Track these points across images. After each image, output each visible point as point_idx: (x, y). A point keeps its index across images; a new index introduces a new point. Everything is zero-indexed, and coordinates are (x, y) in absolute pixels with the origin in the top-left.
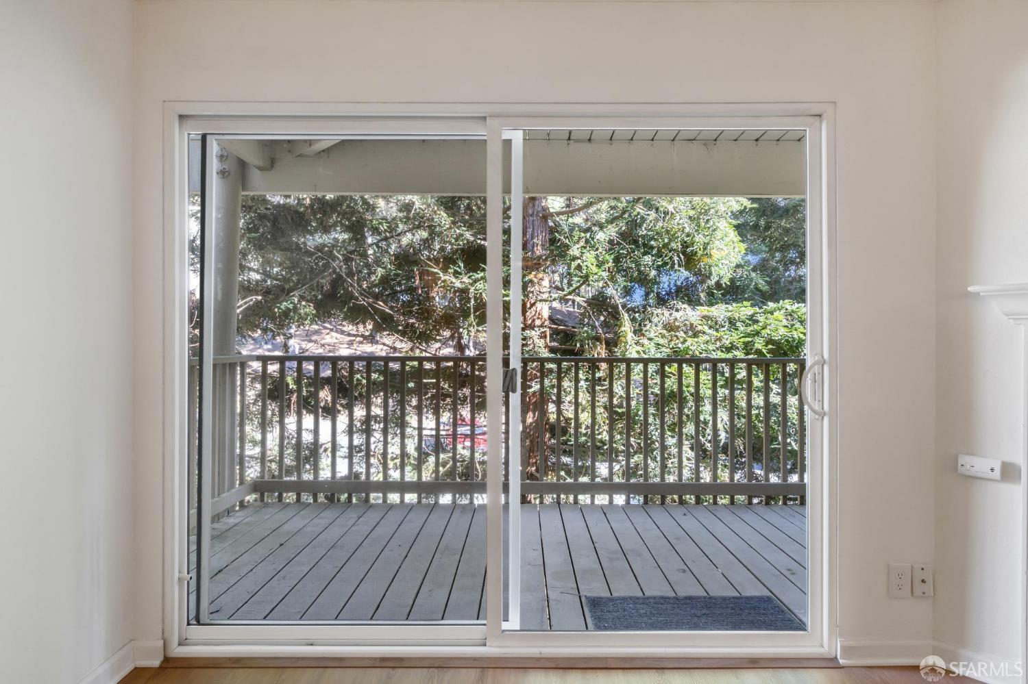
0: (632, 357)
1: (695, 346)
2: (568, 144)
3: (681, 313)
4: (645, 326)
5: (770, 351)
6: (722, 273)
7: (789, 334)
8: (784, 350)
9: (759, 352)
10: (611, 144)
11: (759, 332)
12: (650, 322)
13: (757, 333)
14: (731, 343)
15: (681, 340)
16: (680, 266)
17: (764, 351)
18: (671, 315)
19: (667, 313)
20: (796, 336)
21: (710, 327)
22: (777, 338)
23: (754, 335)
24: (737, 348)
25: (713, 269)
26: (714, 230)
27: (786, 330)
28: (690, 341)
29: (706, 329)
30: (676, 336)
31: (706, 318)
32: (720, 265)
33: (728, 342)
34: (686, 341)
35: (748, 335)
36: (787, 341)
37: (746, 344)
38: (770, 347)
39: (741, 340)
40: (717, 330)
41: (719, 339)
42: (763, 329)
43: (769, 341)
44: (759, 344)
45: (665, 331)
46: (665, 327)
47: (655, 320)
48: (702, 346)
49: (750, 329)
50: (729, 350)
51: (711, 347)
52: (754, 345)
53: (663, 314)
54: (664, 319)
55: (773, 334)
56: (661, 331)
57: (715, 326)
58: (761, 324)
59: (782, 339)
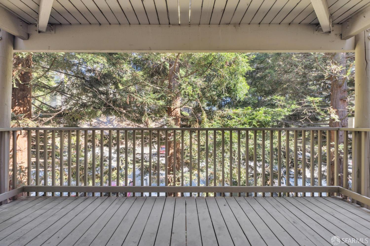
0: (206, 128)
1: (231, 123)
2: (169, 26)
3: (226, 112)
4: (213, 116)
5: (258, 125)
6: (241, 96)
7: (265, 119)
8: (263, 125)
9: (254, 125)
10: (190, 26)
11: (254, 118)
12: (215, 115)
13: (254, 119)
14: (244, 122)
15: (226, 121)
16: (225, 92)
17: (256, 125)
18: (222, 113)
19: (221, 112)
20: (268, 119)
21: (237, 116)
22: (261, 120)
23: (252, 119)
24: (246, 124)
25: (237, 95)
26: (238, 79)
27: (264, 117)
28: (229, 121)
29: (235, 117)
30: (224, 120)
31: (235, 113)
32: (240, 93)
33: (243, 122)
34: (227, 121)
35: (251, 119)
36: (264, 121)
37: (250, 123)
38: (258, 123)
39: (248, 121)
40: (239, 118)
41: (240, 121)
42: (256, 117)
43: (258, 121)
44: (254, 123)
45: (220, 118)
46: (220, 117)
47: (217, 114)
48: (233, 123)
49: (251, 117)
50: (243, 125)
51: (237, 124)
52: (252, 123)
53: (220, 112)
54: (220, 114)
55: (259, 119)
56: (219, 118)
57: (238, 116)
58: (255, 115)
59: (262, 121)
